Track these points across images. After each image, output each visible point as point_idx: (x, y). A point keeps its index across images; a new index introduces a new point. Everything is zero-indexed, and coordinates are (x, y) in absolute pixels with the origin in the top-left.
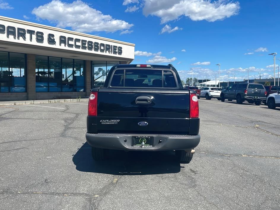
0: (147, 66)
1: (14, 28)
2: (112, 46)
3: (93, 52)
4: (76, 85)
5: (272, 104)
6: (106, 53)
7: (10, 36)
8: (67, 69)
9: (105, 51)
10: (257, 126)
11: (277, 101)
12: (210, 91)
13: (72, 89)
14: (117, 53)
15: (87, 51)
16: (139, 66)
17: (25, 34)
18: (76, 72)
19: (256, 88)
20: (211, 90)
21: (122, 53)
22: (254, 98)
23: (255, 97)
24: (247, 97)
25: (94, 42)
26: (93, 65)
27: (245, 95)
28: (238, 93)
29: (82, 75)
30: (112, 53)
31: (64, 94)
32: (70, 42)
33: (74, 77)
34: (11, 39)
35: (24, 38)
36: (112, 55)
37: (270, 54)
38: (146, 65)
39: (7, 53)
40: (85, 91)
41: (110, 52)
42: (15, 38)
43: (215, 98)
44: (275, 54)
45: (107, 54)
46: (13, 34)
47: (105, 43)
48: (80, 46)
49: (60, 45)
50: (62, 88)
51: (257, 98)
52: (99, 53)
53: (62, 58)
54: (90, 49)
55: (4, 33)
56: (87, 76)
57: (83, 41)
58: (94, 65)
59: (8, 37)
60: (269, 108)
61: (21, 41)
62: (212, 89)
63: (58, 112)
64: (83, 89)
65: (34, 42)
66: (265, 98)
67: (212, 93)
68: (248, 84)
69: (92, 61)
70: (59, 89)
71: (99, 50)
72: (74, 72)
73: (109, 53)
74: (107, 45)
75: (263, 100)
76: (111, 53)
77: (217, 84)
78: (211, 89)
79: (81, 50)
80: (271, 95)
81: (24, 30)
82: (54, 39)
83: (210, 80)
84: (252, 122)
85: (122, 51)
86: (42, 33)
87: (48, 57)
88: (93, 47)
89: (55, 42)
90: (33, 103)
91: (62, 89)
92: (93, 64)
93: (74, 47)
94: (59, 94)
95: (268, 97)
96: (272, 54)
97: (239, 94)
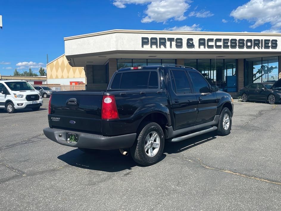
1: (156, 39)
2: (262, 40)
3: (237, 49)
7: (153, 46)
9: (253, 47)
14: (270, 48)
15: (230, 50)
17: (166, 42)
21: (277, 46)
25: (238, 39)
29: (234, 75)
30: (263, 48)
32: (210, 44)
34: (154, 48)
35: (165, 46)
36: (264, 50)
39: (161, 60)
40: (237, 92)
41: (260, 48)
42: (157, 47)
45: (256, 49)
46: (156, 44)
47: (253, 38)
48: (221, 45)
49: (199, 47)
52: (245, 50)
53: (211, 59)
54: (233, 47)
55: (148, 44)
56: (240, 76)
57: (224, 40)
59: (151, 47)
61: (162, 49)
65: (174, 49)
71: (245, 46)
74: (255, 40)
76: (262, 49)
79: (222, 50)
81: (164, 39)
82: (193, 43)
85: (277, 44)
86: (181, 39)
87: (197, 60)
88: (238, 44)
89: (194, 45)
93: (214, 47)
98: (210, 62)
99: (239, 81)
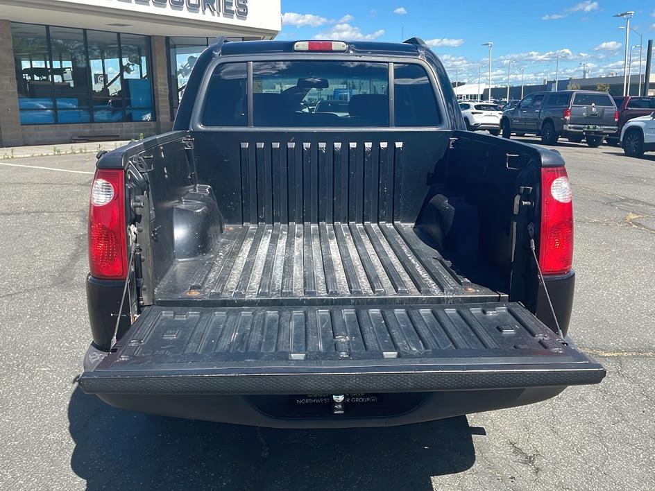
0: (333, 48)
3: (168, 11)
4: (129, 103)
5: (635, 146)
6: (204, 13)
8: (105, 60)
9: (200, 8)
10: (632, 216)
11: (649, 137)
12: (473, 113)
13: (118, 115)
14: (235, 15)
15: (151, 9)
16: (303, 46)
18: (131, 67)
19: (593, 105)
20: (475, 111)
21: (247, 13)
22: (586, 129)
23: (588, 128)
24: (570, 128)
26: (172, 50)
27: (565, 122)
28: (545, 117)
29: (145, 77)
30: (221, 14)
31: (98, 128)
33: (125, 83)
36: (221, 19)
37: (618, 16)
38: (329, 43)
40: (155, 120)
41: (215, 12)
43: (484, 130)
44: (629, 16)
45: (208, 16)
50: (91, 111)
51: (595, 128)
52: (184, 13)
53: (85, 30)
56: (159, 80)
58: (175, 47)
60: (627, 154)
62: (478, 107)
63: (70, 187)
64: (150, 114)
66: (614, 128)
67: (478, 117)
68: (574, 94)
69: (167, 38)
70: (85, 115)
72: (123, 69)
73: (214, 15)
75: (608, 134)
76: (219, 15)
77: (482, 93)
78: (475, 106)
79: (133, 6)
80: (634, 122)
83: (463, 84)
84: (610, 203)
85: (247, 8)
87: (48, 27)
90: (12, 157)
91: (92, 115)
92: (170, 45)
94: (86, 130)
95: (624, 128)
96: (621, 15)
97: (548, 120)
98: (82, 37)
99: (159, 93)
